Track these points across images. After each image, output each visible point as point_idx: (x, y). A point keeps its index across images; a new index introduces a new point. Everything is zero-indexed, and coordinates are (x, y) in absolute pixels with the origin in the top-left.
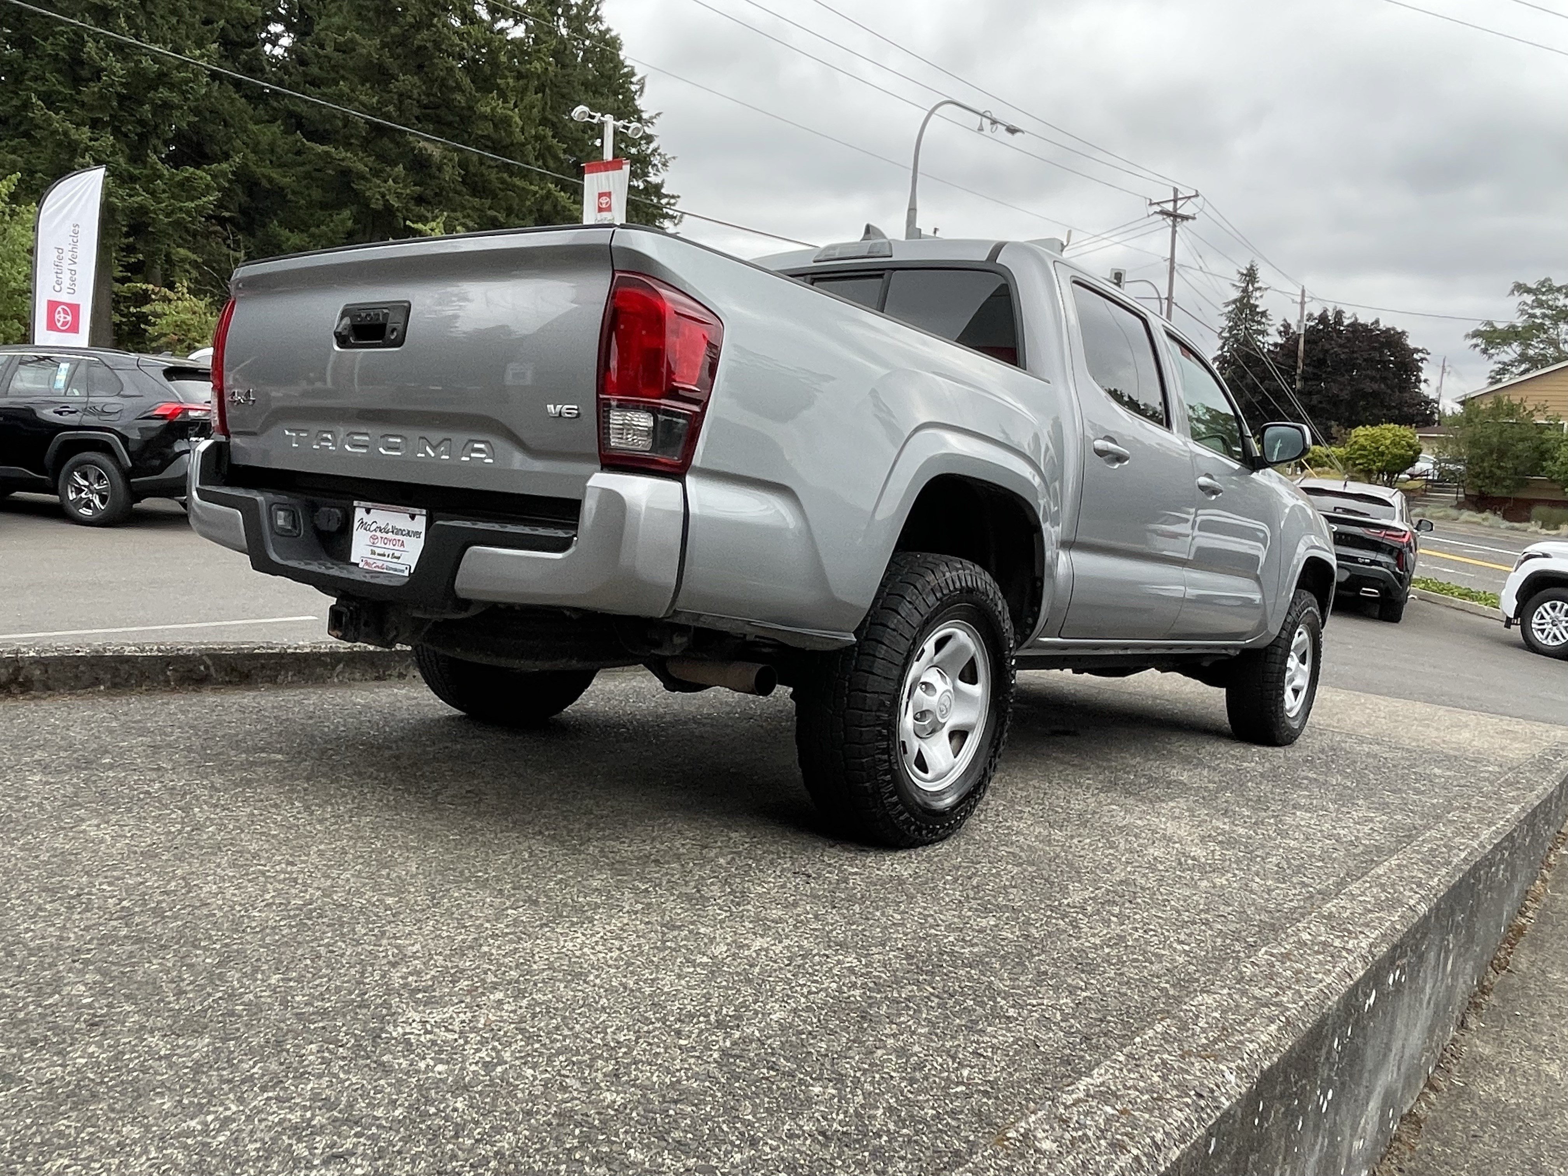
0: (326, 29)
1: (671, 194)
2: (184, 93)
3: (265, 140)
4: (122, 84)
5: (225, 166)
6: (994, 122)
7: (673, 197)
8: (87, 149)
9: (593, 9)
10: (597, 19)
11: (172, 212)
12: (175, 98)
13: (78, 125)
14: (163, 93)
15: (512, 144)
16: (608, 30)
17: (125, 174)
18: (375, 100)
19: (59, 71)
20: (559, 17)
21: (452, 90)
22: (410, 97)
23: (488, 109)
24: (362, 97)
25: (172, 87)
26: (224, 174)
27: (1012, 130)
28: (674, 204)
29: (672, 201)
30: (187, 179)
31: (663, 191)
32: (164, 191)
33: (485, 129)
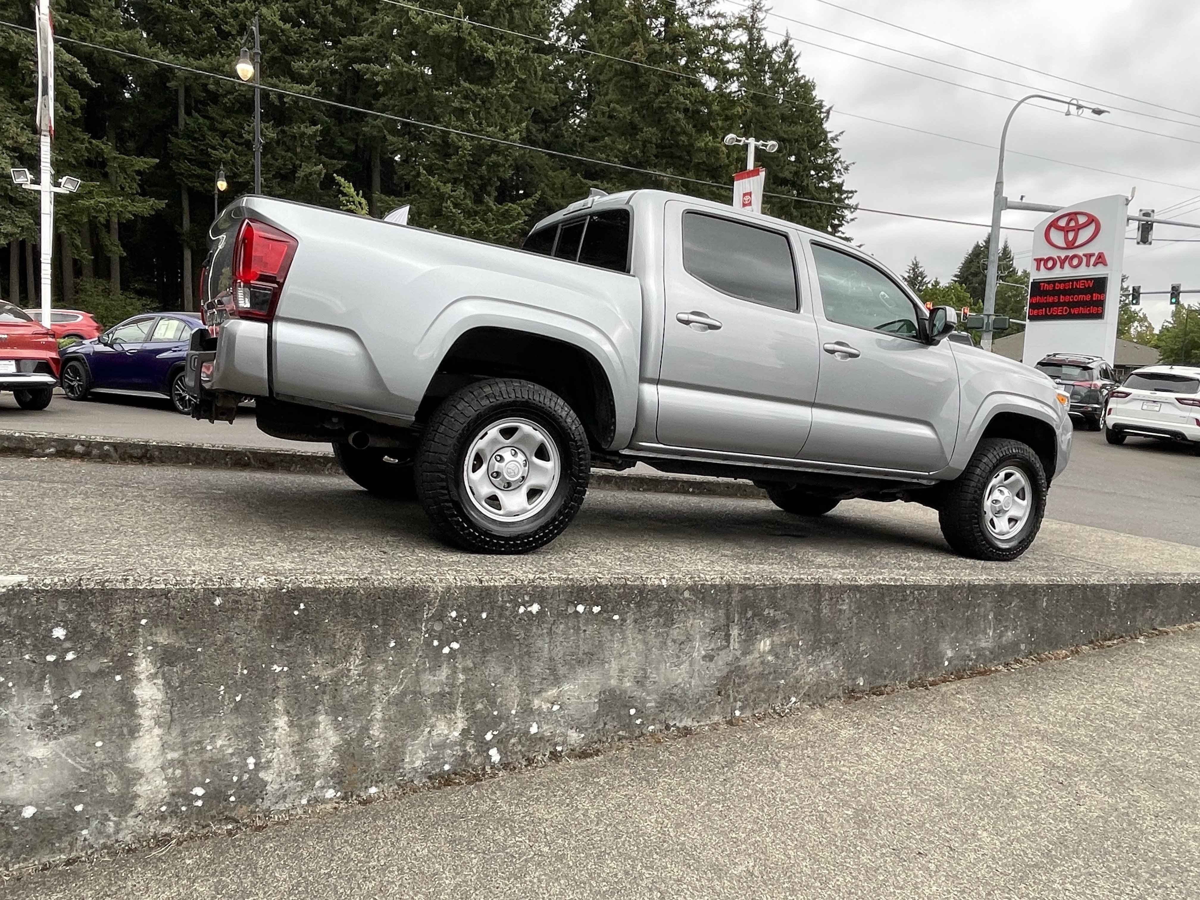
0: (598, 104)
1: (850, 190)
2: (505, 156)
3: (558, 182)
4: (470, 155)
5: (529, 200)
6: (1079, 107)
7: (852, 192)
8: (450, 197)
9: (792, 63)
10: (794, 70)
11: (498, 232)
12: (501, 160)
13: (445, 183)
14: (494, 157)
15: (720, 166)
16: (804, 76)
17: (471, 210)
18: (627, 147)
19: (437, 151)
20: (766, 73)
21: (679, 134)
22: (651, 143)
23: (703, 144)
24: (620, 147)
25: (499, 153)
26: (529, 206)
27: (1098, 112)
28: (851, 197)
29: (850, 195)
30: (507, 210)
31: (844, 188)
32: (493, 219)
33: (699, 158)
